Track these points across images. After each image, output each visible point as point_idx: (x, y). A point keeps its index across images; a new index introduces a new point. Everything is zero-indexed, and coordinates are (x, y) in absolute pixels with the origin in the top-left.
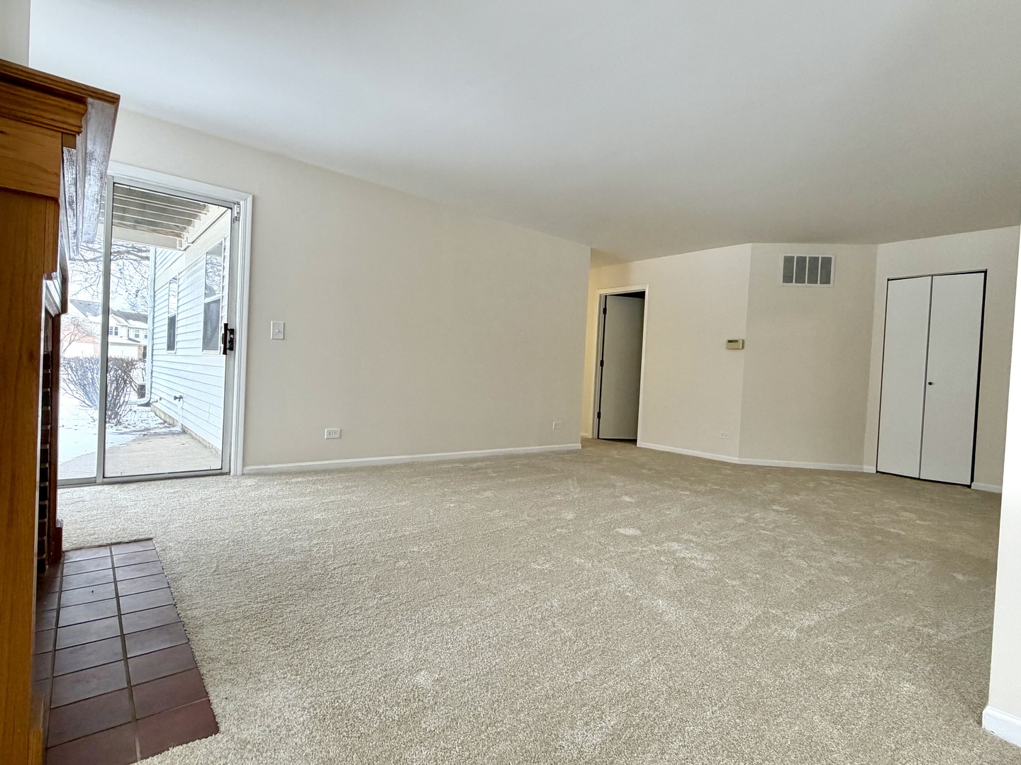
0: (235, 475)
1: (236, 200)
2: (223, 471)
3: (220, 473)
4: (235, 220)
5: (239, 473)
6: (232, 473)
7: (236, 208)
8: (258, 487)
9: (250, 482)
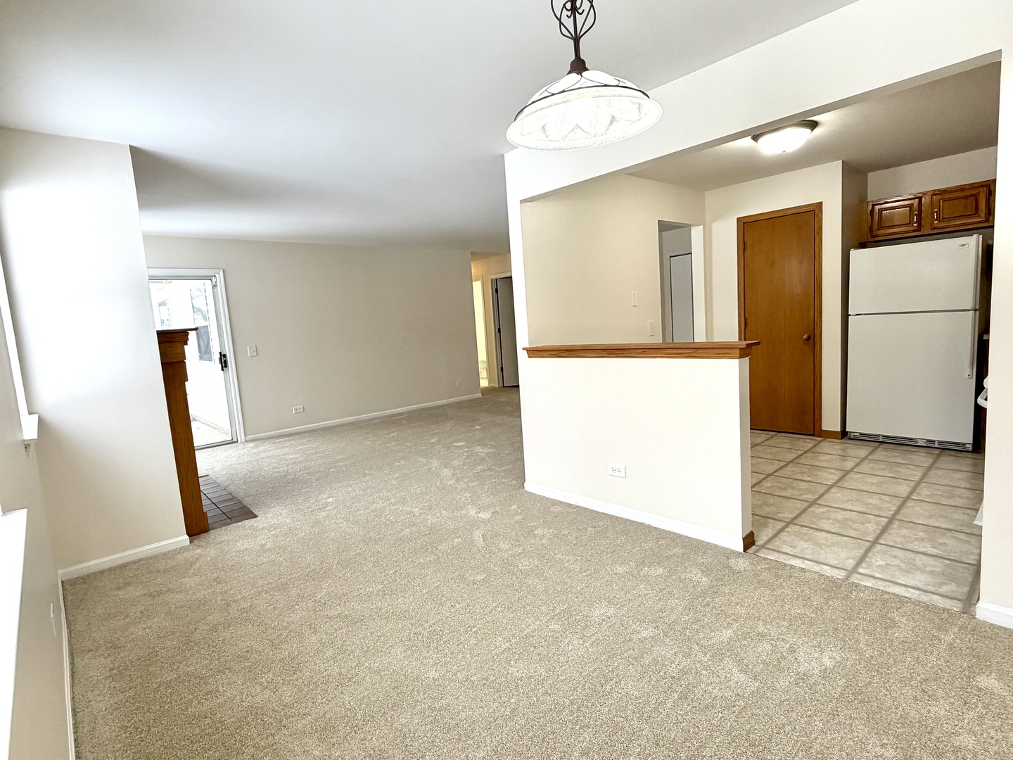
0: (241, 442)
1: (213, 275)
2: (234, 441)
3: (232, 442)
4: (215, 286)
5: (243, 440)
6: (239, 441)
7: (214, 280)
8: (256, 447)
9: (251, 445)
